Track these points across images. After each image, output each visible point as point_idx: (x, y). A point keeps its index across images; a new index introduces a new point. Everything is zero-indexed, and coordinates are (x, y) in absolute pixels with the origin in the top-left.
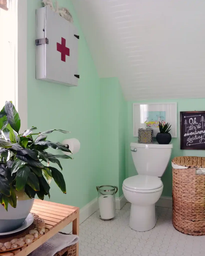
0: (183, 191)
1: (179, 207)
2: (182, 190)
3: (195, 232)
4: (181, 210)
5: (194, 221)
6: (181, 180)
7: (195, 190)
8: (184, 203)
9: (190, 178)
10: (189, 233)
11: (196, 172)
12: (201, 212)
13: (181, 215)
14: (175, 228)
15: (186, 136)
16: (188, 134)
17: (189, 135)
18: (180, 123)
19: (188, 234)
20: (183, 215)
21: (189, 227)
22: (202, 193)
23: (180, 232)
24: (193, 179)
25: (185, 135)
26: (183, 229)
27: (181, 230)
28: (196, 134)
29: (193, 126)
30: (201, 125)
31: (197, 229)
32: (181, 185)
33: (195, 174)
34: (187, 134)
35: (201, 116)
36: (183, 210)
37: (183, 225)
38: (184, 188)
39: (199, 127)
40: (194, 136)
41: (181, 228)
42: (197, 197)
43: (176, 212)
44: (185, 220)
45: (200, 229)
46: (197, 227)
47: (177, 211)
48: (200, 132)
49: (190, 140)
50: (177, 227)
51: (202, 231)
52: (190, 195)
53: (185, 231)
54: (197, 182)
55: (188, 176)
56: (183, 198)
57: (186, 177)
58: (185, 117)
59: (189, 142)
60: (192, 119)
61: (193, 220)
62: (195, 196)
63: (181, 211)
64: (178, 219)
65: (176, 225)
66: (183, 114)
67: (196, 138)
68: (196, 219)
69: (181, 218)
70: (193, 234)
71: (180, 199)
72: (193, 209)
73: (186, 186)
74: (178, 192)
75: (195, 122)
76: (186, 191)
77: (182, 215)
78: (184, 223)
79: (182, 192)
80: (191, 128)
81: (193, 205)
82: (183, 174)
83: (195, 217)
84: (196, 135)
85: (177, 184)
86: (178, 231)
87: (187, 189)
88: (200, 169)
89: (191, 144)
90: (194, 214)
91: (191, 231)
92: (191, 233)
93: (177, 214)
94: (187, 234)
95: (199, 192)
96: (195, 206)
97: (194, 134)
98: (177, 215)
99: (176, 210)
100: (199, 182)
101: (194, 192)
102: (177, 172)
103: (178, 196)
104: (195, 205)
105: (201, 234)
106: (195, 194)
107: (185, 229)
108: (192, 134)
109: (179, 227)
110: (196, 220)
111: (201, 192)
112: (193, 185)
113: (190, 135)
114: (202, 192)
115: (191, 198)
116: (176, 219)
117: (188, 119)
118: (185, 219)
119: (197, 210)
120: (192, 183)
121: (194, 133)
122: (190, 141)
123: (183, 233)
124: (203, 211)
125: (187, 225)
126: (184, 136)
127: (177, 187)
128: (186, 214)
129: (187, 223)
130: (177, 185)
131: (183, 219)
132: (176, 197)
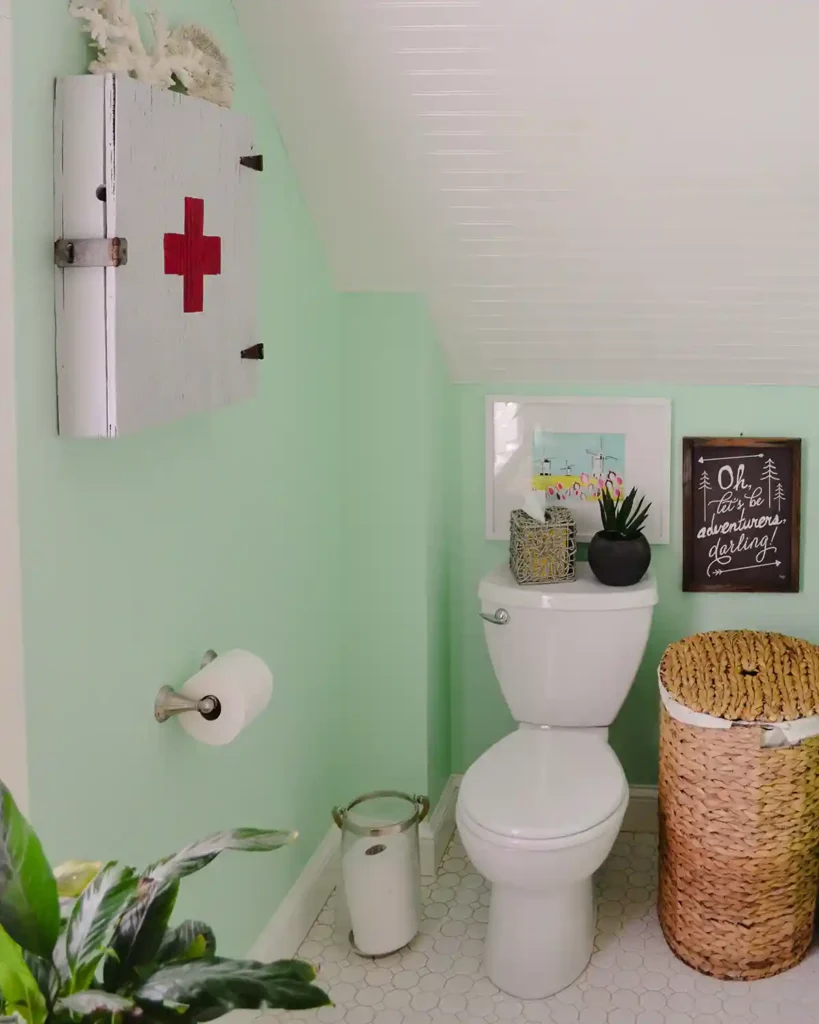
0: (711, 812)
1: (691, 873)
2: (703, 809)
3: (752, 965)
4: (702, 884)
5: (748, 927)
6: (703, 768)
7: (756, 808)
8: (711, 858)
9: (737, 764)
10: (731, 974)
11: (762, 739)
12: (777, 888)
13: (698, 905)
14: (674, 951)
15: (703, 536)
16: (713, 531)
17: (716, 532)
18: (684, 485)
19: (727, 978)
20: (708, 904)
21: (729, 950)
22: (783, 816)
23: (694, 968)
24: (751, 767)
25: (702, 533)
26: (707, 958)
27: (698, 961)
28: (745, 527)
29: (732, 499)
30: (764, 496)
31: (760, 956)
32: (703, 789)
33: (758, 748)
34: (710, 529)
35: (766, 459)
36: (706, 884)
37: (709, 945)
38: (712, 803)
39: (755, 502)
40: (734, 536)
41: (699, 954)
42: (765, 832)
43: (680, 891)
44: (713, 922)
45: (772, 952)
46: (761, 947)
47: (681, 885)
48: (760, 523)
49: (718, 553)
50: (681, 950)
51: (778, 957)
52: (736, 828)
53: (713, 966)
54: (766, 776)
55: (731, 757)
56: (710, 841)
57: (725, 760)
58: (701, 460)
59: (717, 560)
60: (727, 468)
61: (748, 922)
62: (755, 831)
63: (702, 887)
64: (688, 918)
65: (679, 943)
66: (694, 448)
67: (743, 545)
68: (759, 916)
69: (700, 916)
70: (744, 974)
71: (695, 843)
72: (746, 882)
73: (723, 794)
74: (689, 812)
75: (741, 482)
76: (723, 813)
77: (701, 903)
78: (713, 934)
79: (703, 815)
80: (724, 506)
81: (750, 867)
82: (711, 746)
83: (755, 911)
84: (744, 531)
85: (687, 779)
86: (687, 963)
87: (726, 805)
88: (779, 729)
89: (723, 568)
90: (749, 899)
91: (736, 964)
92: (738, 973)
93: (680, 897)
94: (722, 976)
95: (772, 815)
96: (755, 869)
97: (735, 530)
98: (680, 902)
99: (679, 881)
100: (773, 776)
101: (754, 816)
102: (686, 735)
103: (690, 829)
104: (756, 866)
105: (775, 968)
106: (754, 824)
107: (714, 957)
108: (730, 530)
109: (688, 949)
110: (757, 920)
111: (779, 812)
112: (748, 789)
113: (720, 534)
114: (783, 813)
115: (742, 839)
116: (679, 918)
117: (713, 469)
118: (717, 920)
119: (763, 882)
120: (744, 782)
121: (735, 525)
122: (719, 556)
123: (708, 974)
124: (783, 882)
125: (724, 944)
126: (699, 536)
127: (682, 791)
128: (722, 900)
129: (723, 935)
130: (683, 785)
131: (709, 920)
132: (680, 834)
